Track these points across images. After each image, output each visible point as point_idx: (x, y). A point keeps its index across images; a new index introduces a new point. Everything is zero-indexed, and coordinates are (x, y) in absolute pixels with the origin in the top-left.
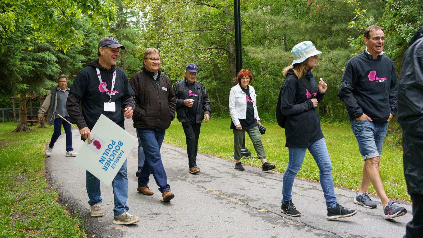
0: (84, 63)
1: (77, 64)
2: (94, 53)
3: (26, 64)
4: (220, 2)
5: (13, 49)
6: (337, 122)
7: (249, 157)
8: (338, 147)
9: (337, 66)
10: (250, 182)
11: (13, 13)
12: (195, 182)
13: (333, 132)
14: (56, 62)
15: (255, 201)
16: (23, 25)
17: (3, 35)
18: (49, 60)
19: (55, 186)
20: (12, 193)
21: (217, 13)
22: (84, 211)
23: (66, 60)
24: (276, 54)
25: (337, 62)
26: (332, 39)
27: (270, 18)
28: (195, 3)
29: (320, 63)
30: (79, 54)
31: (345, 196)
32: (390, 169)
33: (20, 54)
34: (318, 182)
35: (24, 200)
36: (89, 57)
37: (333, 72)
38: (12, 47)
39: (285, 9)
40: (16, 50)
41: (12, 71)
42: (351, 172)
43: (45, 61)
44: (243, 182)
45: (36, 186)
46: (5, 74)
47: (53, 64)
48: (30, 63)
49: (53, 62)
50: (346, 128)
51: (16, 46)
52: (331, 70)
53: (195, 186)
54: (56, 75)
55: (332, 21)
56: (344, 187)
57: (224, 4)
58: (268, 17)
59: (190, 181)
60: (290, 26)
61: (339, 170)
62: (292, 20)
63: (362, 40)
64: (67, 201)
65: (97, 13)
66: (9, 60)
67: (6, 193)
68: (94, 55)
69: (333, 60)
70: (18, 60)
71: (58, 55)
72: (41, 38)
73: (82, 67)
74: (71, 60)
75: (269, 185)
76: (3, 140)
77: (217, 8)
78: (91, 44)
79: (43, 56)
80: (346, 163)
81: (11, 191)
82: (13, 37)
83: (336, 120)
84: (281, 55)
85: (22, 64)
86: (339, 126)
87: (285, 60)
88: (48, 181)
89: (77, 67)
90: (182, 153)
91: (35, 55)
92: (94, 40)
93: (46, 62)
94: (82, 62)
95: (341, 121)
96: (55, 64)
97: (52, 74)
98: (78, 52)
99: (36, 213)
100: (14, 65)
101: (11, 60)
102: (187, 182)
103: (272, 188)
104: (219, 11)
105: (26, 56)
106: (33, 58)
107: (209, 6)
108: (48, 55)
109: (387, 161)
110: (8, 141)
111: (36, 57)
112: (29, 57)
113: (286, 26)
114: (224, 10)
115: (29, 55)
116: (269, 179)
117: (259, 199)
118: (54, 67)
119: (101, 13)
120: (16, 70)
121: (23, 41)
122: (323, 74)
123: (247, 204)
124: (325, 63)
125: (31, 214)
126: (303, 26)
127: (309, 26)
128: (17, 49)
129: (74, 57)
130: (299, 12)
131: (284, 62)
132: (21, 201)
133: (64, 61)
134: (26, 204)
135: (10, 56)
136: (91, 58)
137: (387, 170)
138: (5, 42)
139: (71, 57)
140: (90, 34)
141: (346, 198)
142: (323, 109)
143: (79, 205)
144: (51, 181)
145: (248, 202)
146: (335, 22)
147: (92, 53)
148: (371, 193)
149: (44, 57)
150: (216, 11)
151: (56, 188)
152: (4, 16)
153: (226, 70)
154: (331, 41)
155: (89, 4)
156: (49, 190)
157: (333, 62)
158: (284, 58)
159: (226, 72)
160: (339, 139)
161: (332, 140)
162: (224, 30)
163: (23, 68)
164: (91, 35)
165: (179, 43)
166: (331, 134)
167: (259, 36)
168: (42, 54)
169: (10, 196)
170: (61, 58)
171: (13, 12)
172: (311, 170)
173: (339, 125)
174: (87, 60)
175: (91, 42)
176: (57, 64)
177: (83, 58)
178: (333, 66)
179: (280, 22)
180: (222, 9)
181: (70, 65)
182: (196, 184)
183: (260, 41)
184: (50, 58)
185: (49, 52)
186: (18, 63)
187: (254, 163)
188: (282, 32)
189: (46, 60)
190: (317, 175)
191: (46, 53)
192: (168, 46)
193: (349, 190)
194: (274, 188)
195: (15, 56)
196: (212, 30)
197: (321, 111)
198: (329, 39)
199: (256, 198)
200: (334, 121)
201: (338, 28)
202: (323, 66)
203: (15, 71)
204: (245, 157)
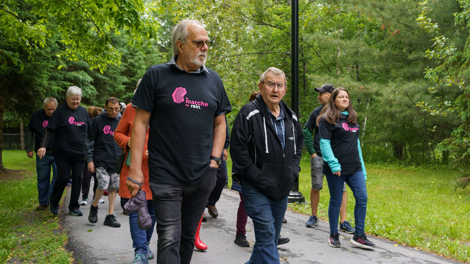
0: (126, 86)
1: (117, 86)
2: (139, 74)
3: (56, 84)
4: (283, 23)
5: (40, 66)
6: (413, 165)
7: (303, 203)
8: (409, 195)
9: (414, 101)
10: (297, 233)
11: (43, 26)
12: (231, 230)
13: (407, 177)
14: (91, 83)
15: (296, 257)
16: (54, 40)
17: (30, 50)
18: (83, 81)
19: (68, 228)
20: (16, 235)
21: (280, 35)
22: (92, 260)
23: (105, 81)
24: (344, 84)
25: (413, 96)
26: (409, 70)
27: (339, 42)
28: (256, 23)
29: (393, 97)
30: (121, 75)
31: (404, 255)
32: (465, 224)
33: (48, 73)
34: (376, 237)
35: (28, 243)
36: (133, 79)
37: (410, 107)
38: (38, 65)
39: (358, 32)
40: (43, 68)
41: (38, 91)
42: (417, 226)
43: (77, 81)
44: (288, 233)
45: (46, 227)
46: (30, 95)
47: (87, 86)
48: (60, 83)
49: (88, 82)
50: (422, 173)
51: (45, 63)
52: (407, 105)
53: (231, 235)
54: (92, 98)
55: (411, 49)
56: (405, 244)
57: (289, 25)
58: (336, 41)
59: (226, 229)
60: (361, 53)
61: (404, 224)
62: (363, 46)
63: (439, 72)
64: (76, 247)
65: (137, 29)
66: (35, 79)
67: (10, 235)
68: (139, 76)
69: (409, 93)
70: (46, 79)
71: (95, 76)
72: (73, 55)
73: (124, 90)
74: (111, 82)
75: (318, 238)
76: (24, 171)
77: (280, 29)
78: (137, 64)
79: (76, 75)
80: (415, 215)
81: (16, 232)
82: (42, 53)
83: (412, 163)
84: (349, 86)
85: (51, 84)
86: (415, 171)
87: (354, 91)
88: (61, 222)
89: (118, 90)
90: (226, 194)
91: (67, 75)
92: (140, 59)
93: (80, 83)
94: (124, 84)
95: (418, 165)
96: (90, 85)
97: (88, 97)
98: (121, 72)
99: (37, 260)
100: (40, 85)
101: (37, 79)
102: (223, 230)
103: (320, 242)
104: (282, 32)
105: (56, 75)
106: (65, 77)
107: (272, 26)
108: (83, 75)
109: (463, 214)
110: (30, 172)
111: (68, 77)
112: (60, 76)
113: (357, 52)
114: (287, 31)
115: (61, 74)
116: (319, 231)
117: (302, 255)
118: (89, 89)
119: (140, 30)
120: (43, 91)
121: (54, 58)
122: (397, 109)
123: (285, 260)
124: (399, 96)
125: (31, 260)
126: (376, 52)
127: (384, 53)
128: (45, 67)
129: (115, 79)
130: (373, 37)
131: (353, 93)
132: (24, 244)
133: (102, 82)
134: (29, 248)
135: (35, 74)
136: (136, 80)
137: (460, 226)
138: (31, 58)
139: (111, 78)
140: (135, 52)
141: (405, 258)
142: (399, 150)
143: (88, 252)
144: (64, 221)
145: (288, 258)
146: (415, 49)
147: (137, 74)
148: (436, 253)
149: (77, 77)
150: (279, 33)
151: (67, 231)
152: (33, 28)
153: (288, 100)
154: (408, 72)
155: (126, 19)
156: (59, 233)
157: (409, 95)
158: (353, 89)
159: (288, 102)
160: (412, 186)
161: (404, 186)
162: (287, 54)
163: (51, 89)
164: (137, 54)
165: (234, 67)
166: (405, 179)
167: (327, 62)
168: (75, 74)
169: (13, 238)
170: (99, 79)
171: (43, 24)
172: (371, 222)
173: (416, 169)
174: (130, 81)
175: (136, 61)
176: (92, 85)
177: (126, 79)
178: (409, 100)
179: (350, 47)
180: (285, 30)
181: (110, 87)
182: (232, 233)
183: (328, 68)
184: (84, 78)
185: (83, 71)
186: (45, 83)
187: (306, 211)
188: (353, 58)
189: (79, 80)
190: (376, 228)
191: (80, 72)
192: (222, 70)
193: (411, 248)
194: (322, 242)
195: (42, 75)
196: (274, 53)
197: (396, 151)
198: (406, 69)
199: (298, 253)
200: (410, 164)
201: (415, 56)
202: (397, 99)
203: (41, 92)
204: (298, 202)
